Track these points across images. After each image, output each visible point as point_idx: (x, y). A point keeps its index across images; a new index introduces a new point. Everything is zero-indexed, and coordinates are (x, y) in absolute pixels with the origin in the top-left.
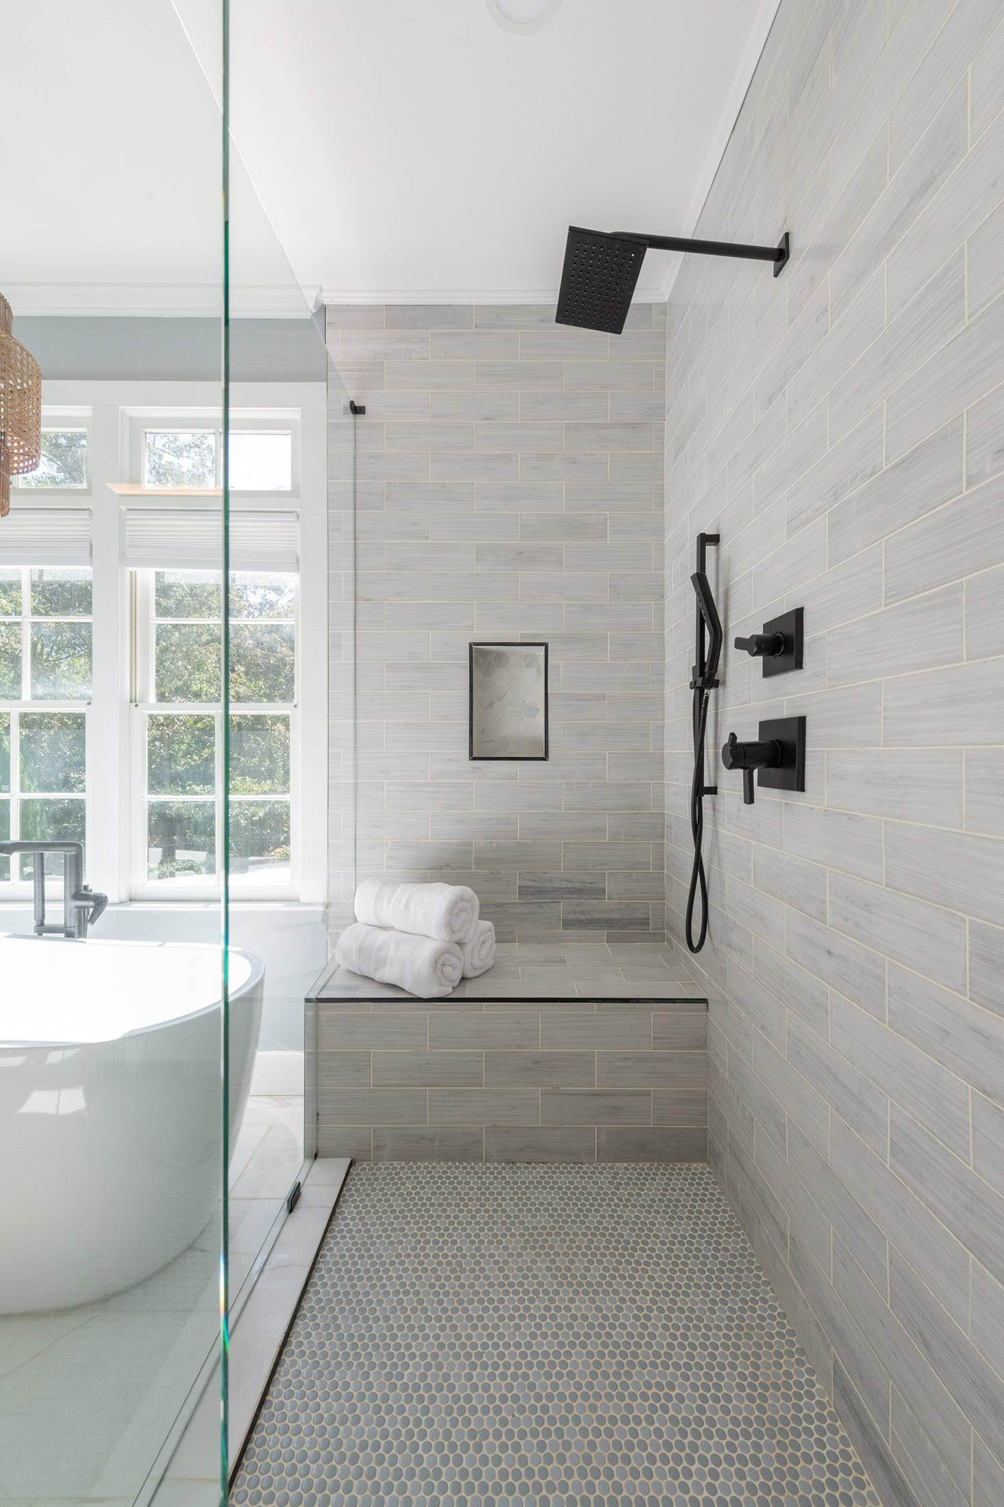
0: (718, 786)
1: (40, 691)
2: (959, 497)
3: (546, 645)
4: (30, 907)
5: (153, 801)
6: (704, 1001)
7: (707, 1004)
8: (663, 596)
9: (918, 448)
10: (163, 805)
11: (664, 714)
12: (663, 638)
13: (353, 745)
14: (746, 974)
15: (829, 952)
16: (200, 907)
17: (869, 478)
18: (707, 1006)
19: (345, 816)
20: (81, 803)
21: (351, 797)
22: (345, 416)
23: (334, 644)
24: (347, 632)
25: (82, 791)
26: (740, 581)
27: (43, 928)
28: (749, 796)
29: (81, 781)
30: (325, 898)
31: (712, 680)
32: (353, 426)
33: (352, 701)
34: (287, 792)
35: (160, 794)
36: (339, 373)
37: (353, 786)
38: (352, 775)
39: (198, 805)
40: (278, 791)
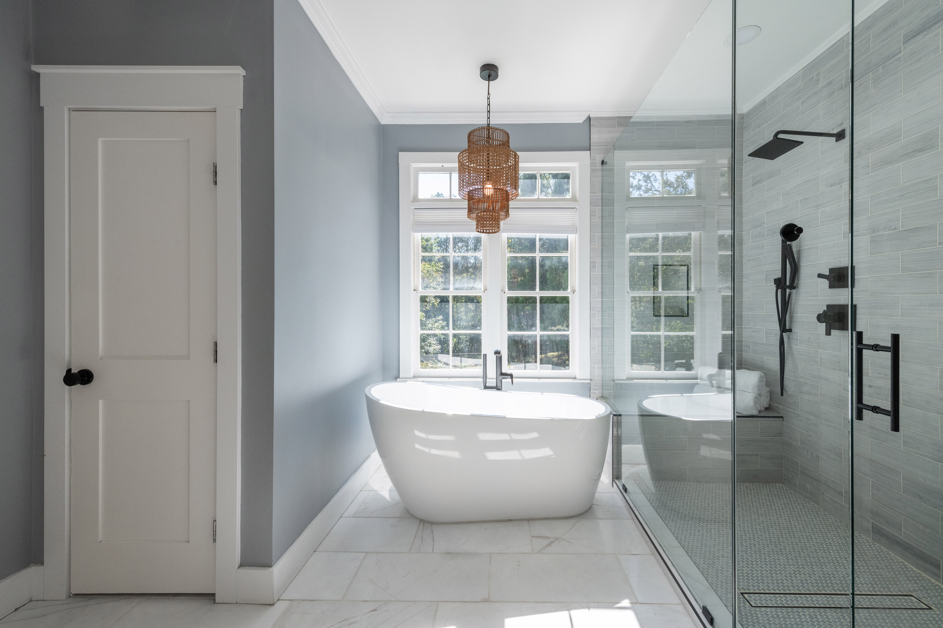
0: (792, 329)
1: (458, 285)
2: (936, 247)
3: (688, 266)
4: (481, 380)
5: (510, 334)
6: (782, 417)
7: (783, 418)
8: (742, 244)
9: (917, 228)
10: (514, 336)
11: (742, 296)
12: (742, 263)
13: (601, 310)
14: (814, 402)
15: (870, 386)
16: (537, 380)
17: (893, 230)
18: (783, 419)
19: (598, 341)
20: (479, 335)
21: (600, 333)
22: (599, 166)
23: (592, 266)
24: (598, 261)
25: (480, 330)
26: (809, 249)
27: (486, 387)
28: (828, 333)
29: (480, 325)
30: (589, 377)
31: (793, 286)
32: (602, 170)
33: (601, 291)
34: (568, 331)
35: (513, 331)
36: (596, 147)
37: (601, 328)
38: (601, 323)
39: (529, 337)
40: (564, 330)
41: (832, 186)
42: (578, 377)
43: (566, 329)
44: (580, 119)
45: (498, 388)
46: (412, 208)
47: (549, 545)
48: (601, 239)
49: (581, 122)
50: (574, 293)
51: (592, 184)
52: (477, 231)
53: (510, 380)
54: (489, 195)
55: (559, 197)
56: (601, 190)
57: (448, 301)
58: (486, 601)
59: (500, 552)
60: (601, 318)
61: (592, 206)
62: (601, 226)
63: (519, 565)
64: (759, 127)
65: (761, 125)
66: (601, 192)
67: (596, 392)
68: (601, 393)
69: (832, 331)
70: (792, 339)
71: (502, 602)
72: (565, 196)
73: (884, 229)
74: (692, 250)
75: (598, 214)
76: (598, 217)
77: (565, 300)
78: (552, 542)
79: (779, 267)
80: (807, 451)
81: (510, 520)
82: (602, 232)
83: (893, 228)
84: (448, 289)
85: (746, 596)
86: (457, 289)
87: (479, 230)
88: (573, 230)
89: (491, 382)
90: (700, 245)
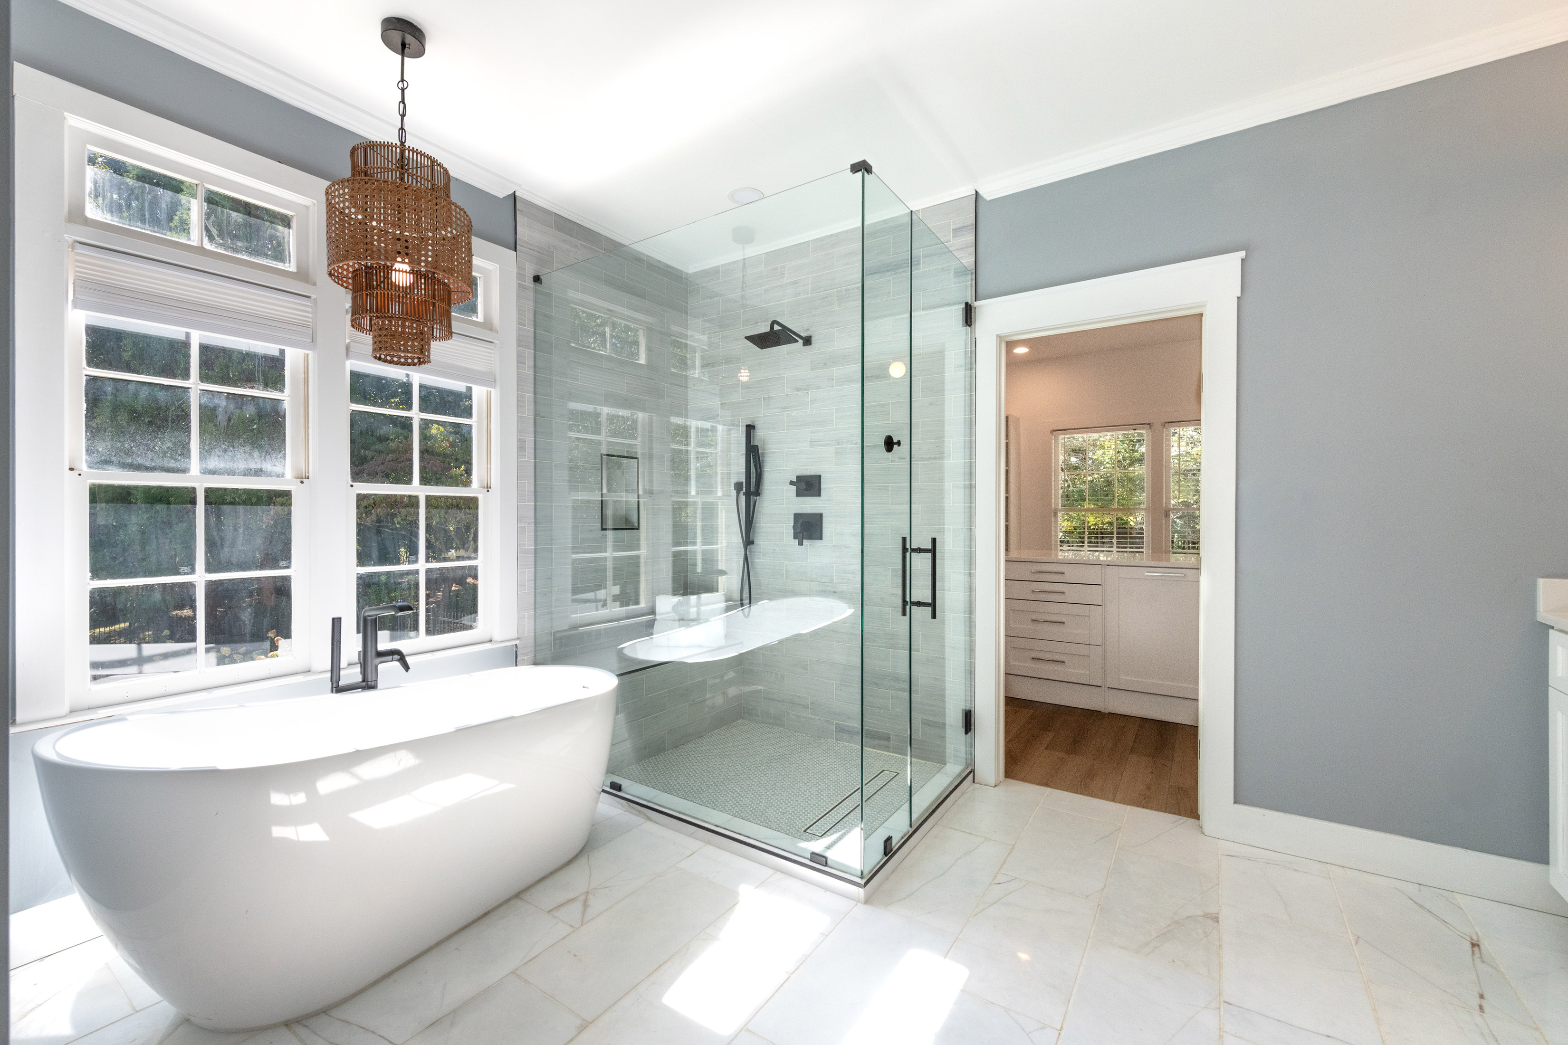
1: (214, 464)
3: (638, 459)
5: (361, 572)
6: (742, 643)
10: (372, 575)
13: (533, 521)
15: (835, 592)
17: (855, 444)
19: (529, 573)
20: (287, 580)
21: (532, 559)
22: (529, 283)
23: (521, 448)
24: (530, 439)
25: (288, 567)
26: (774, 453)
27: (338, 689)
28: (801, 544)
29: (288, 558)
30: (515, 635)
31: (757, 493)
32: (536, 292)
33: (533, 489)
34: (476, 558)
35: (369, 565)
36: (527, 250)
37: (533, 550)
38: (533, 543)
39: (403, 574)
40: (469, 558)
41: (798, 391)
42: (496, 637)
43: (473, 555)
44: (502, 192)
45: (368, 684)
46: (69, 238)
47: (585, 905)
48: (533, 404)
49: (501, 196)
50: (488, 491)
51: (520, 311)
52: (376, 358)
53: (397, 664)
54: (405, 286)
55: (461, 314)
56: (532, 323)
57: (193, 502)
58: (583, 1027)
59: (525, 961)
60: (533, 534)
61: (520, 346)
62: (532, 381)
63: (575, 955)
64: (711, 298)
65: (714, 297)
66: (533, 327)
67: (525, 658)
68: (533, 658)
69: (804, 540)
70: (754, 552)
71: (606, 1010)
72: (471, 317)
73: (848, 442)
74: (639, 439)
75: (530, 362)
76: (528, 366)
77: (471, 504)
78: (586, 901)
79: (743, 469)
80: (771, 673)
81: (486, 914)
82: (535, 393)
83: (854, 442)
84: (184, 471)
85: (808, 831)
86: (213, 472)
87: (383, 357)
88: (488, 380)
89: (351, 674)
90: (651, 432)
